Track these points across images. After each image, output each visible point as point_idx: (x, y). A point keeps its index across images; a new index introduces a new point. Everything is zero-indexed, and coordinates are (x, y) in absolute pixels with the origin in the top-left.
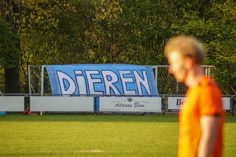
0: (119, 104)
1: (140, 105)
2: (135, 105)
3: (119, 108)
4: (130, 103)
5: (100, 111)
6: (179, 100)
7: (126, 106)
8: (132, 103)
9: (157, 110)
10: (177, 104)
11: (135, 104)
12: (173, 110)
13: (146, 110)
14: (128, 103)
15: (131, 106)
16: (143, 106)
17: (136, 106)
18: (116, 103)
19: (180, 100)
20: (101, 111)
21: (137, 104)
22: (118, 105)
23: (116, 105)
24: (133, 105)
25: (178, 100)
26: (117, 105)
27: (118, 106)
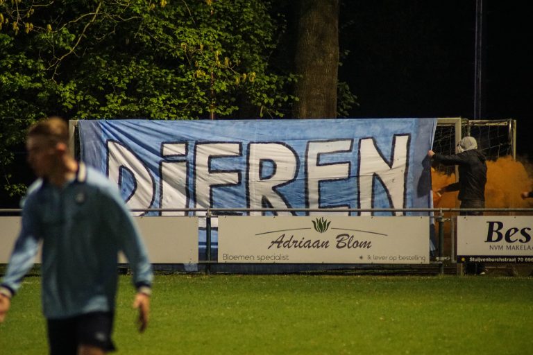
0: (284, 240)
1: (357, 242)
2: (339, 242)
3: (283, 251)
4: (322, 237)
5: (221, 260)
6: (496, 227)
7: (308, 244)
8: (329, 235)
9: (416, 258)
10: (489, 239)
11: (338, 237)
12: (476, 257)
13: (375, 258)
14: (314, 235)
15: (326, 245)
16: (367, 245)
17: (341, 245)
18: (276, 237)
19: (501, 225)
20: (224, 262)
21: (346, 237)
22: (279, 243)
23: (273, 242)
24: (333, 242)
25: (491, 224)
26: (276, 242)
27: (282, 245)
